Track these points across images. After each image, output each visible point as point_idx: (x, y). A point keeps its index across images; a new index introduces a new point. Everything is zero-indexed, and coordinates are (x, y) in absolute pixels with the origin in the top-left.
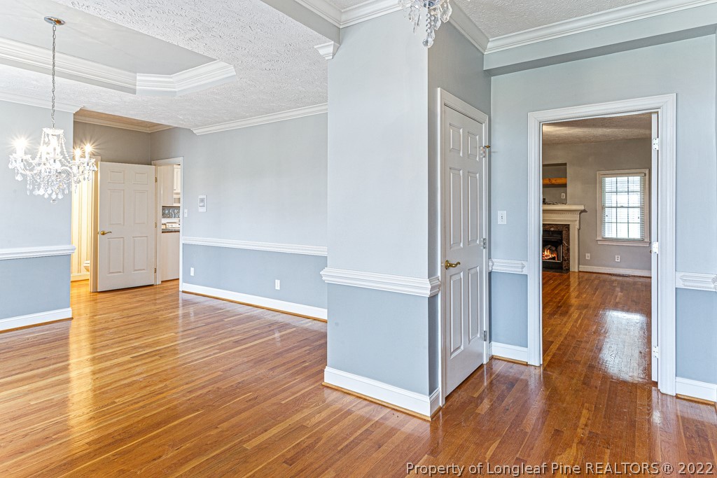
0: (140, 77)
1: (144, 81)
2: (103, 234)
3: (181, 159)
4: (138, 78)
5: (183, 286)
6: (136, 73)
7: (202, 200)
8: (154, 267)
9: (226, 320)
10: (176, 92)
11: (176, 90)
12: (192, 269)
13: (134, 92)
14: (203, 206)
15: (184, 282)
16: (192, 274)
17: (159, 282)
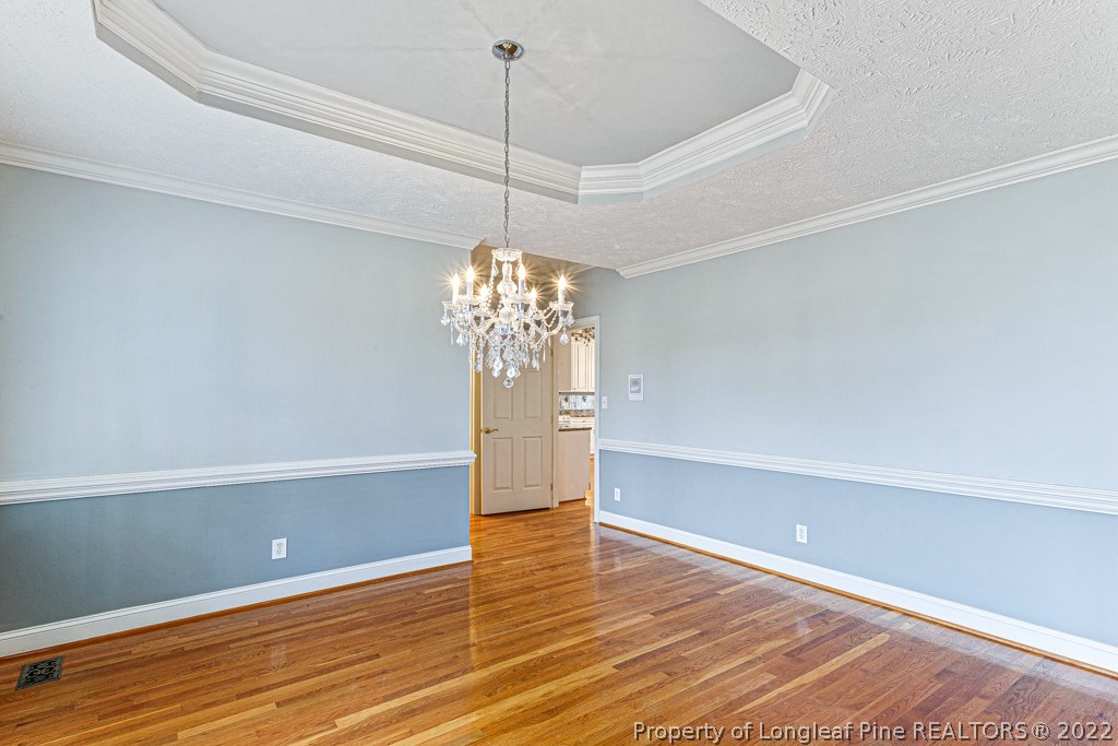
0: (586, 172)
1: (594, 180)
2: (488, 432)
3: (596, 318)
4: (584, 174)
5: (600, 516)
6: (580, 165)
7: (635, 382)
8: (550, 482)
9: (722, 592)
10: (642, 193)
11: (644, 189)
12: (617, 490)
13: (574, 199)
14: (639, 391)
15: (601, 508)
16: (617, 498)
17: (556, 505)
